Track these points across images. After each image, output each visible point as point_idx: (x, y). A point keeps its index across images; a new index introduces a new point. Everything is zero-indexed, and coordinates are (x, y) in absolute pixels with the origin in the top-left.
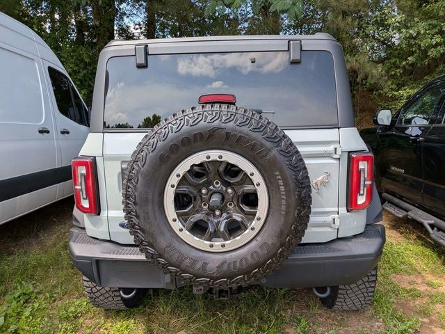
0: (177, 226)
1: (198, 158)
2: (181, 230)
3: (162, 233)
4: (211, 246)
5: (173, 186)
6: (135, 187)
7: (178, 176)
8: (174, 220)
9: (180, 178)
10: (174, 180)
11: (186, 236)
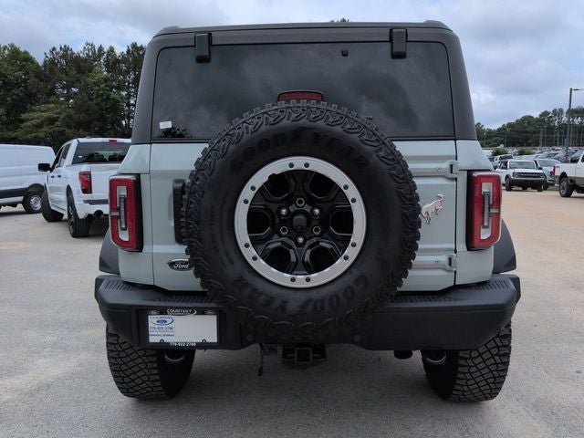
0: (249, 253)
1: (279, 166)
2: (255, 259)
3: (232, 262)
4: (293, 280)
5: (246, 202)
6: (198, 202)
7: (253, 188)
8: (247, 246)
9: (255, 192)
10: (247, 193)
11: (261, 266)
